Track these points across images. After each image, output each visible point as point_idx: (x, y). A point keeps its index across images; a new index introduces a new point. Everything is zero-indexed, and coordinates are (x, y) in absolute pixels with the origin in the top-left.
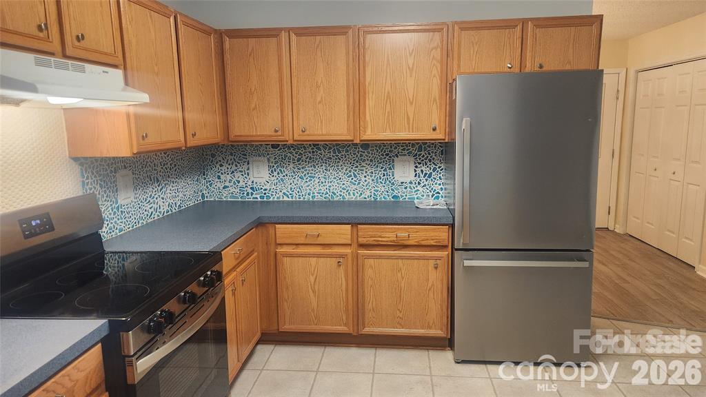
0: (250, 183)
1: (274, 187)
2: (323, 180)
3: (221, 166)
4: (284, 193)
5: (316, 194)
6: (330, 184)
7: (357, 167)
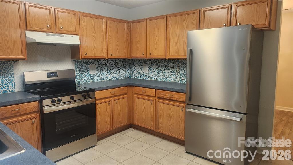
0: (143, 73)
1: (149, 75)
2: (163, 73)
3: (136, 67)
4: (152, 77)
5: (161, 79)
6: (166, 75)
7: (175, 69)
